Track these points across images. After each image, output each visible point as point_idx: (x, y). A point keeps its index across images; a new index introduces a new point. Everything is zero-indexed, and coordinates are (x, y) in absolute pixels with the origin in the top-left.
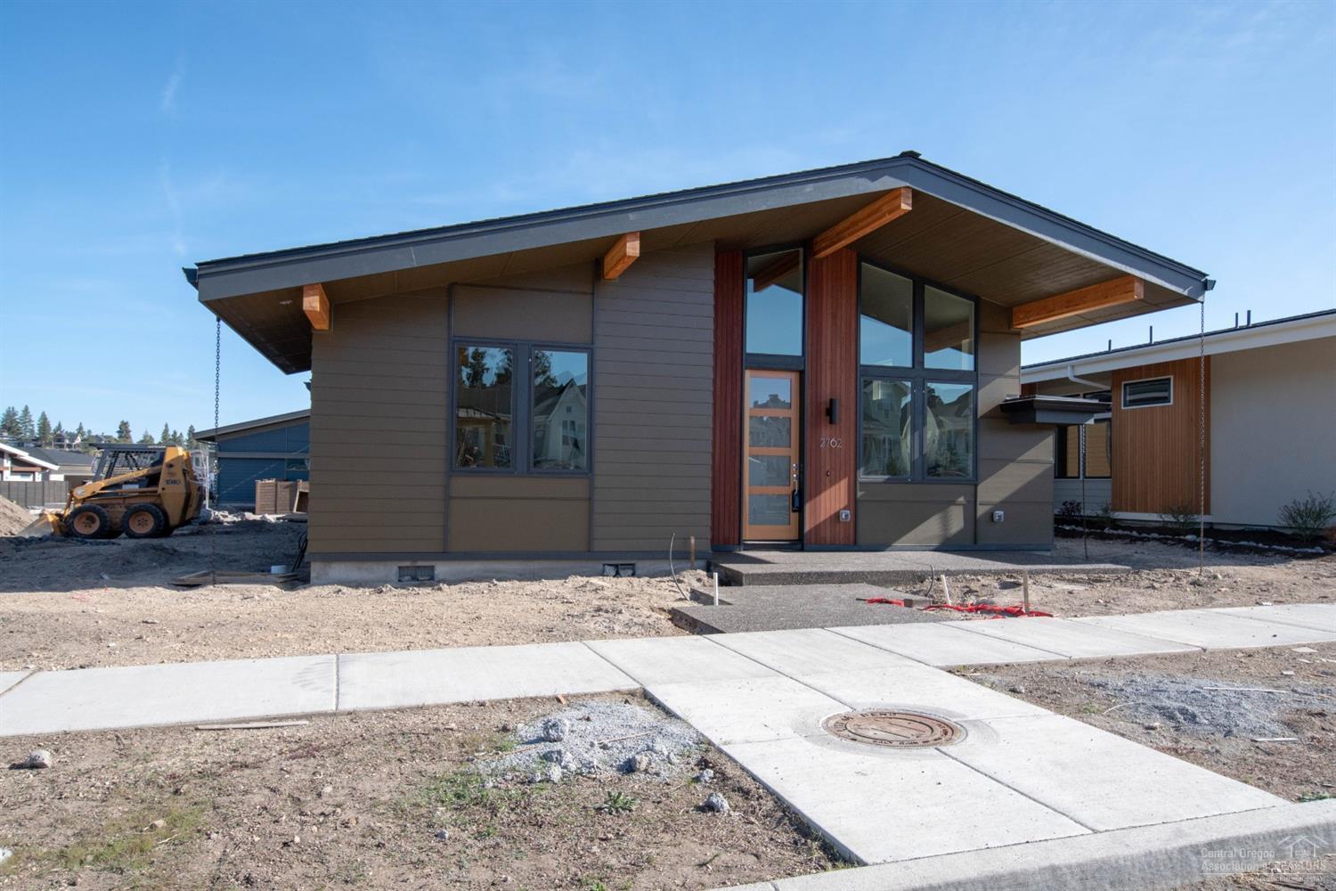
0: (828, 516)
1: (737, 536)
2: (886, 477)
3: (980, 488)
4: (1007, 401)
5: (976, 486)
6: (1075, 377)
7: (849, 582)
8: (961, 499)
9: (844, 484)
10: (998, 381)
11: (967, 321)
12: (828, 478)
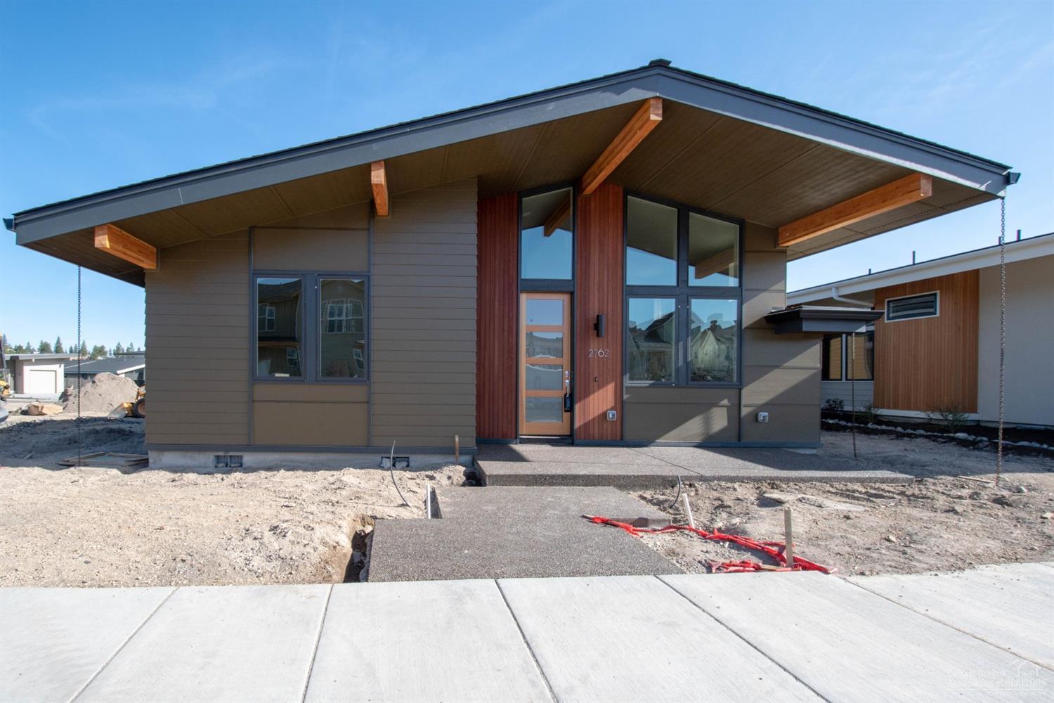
0: (596, 414)
1: (514, 430)
2: (651, 382)
3: (744, 392)
4: (772, 313)
5: (740, 390)
6: (839, 296)
7: (594, 485)
8: (725, 402)
9: (610, 387)
10: (763, 295)
11: (732, 247)
12: (596, 383)
